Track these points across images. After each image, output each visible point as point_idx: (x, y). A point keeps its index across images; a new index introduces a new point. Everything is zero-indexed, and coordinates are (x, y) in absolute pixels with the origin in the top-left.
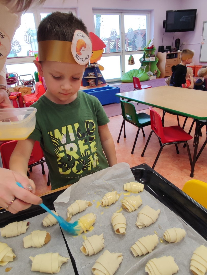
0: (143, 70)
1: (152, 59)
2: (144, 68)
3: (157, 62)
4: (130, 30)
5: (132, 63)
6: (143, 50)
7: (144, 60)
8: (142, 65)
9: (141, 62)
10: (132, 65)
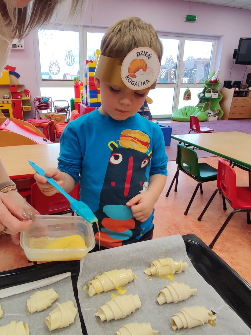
0: (201, 107)
1: (215, 96)
2: (202, 106)
3: (221, 99)
4: (190, 59)
5: (188, 98)
6: (204, 83)
7: (204, 96)
8: (200, 102)
9: (200, 98)
10: (188, 100)
